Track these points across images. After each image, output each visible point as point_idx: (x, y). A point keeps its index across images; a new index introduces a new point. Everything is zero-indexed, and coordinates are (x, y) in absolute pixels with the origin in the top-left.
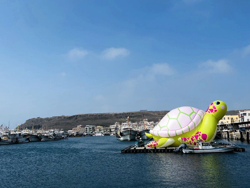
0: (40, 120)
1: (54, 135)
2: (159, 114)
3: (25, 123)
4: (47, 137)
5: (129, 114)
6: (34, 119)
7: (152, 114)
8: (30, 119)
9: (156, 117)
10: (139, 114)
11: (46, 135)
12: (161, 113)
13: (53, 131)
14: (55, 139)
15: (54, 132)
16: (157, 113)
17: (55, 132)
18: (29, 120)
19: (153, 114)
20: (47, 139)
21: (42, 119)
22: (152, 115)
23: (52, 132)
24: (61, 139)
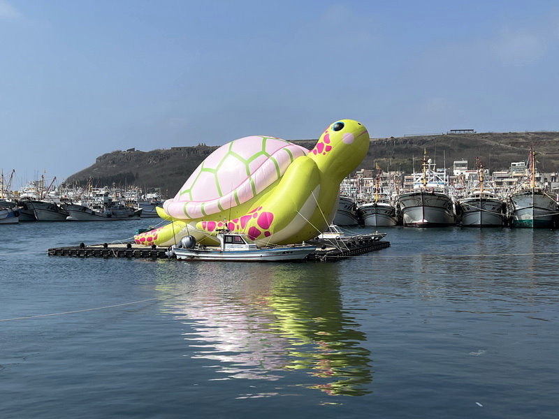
0: (134, 157)
1: (109, 204)
2: (514, 144)
3: (93, 167)
4: (84, 209)
5: (411, 143)
6: (118, 153)
7: (488, 142)
8: (108, 154)
9: (503, 155)
10: (444, 144)
11: (79, 203)
12: (521, 140)
13: (103, 192)
14: (109, 216)
15: (106, 195)
16: (508, 141)
17: (110, 196)
18: (106, 155)
19: (493, 143)
20: (86, 217)
21: (141, 154)
22: (490, 146)
23: (101, 195)
24: (131, 216)
